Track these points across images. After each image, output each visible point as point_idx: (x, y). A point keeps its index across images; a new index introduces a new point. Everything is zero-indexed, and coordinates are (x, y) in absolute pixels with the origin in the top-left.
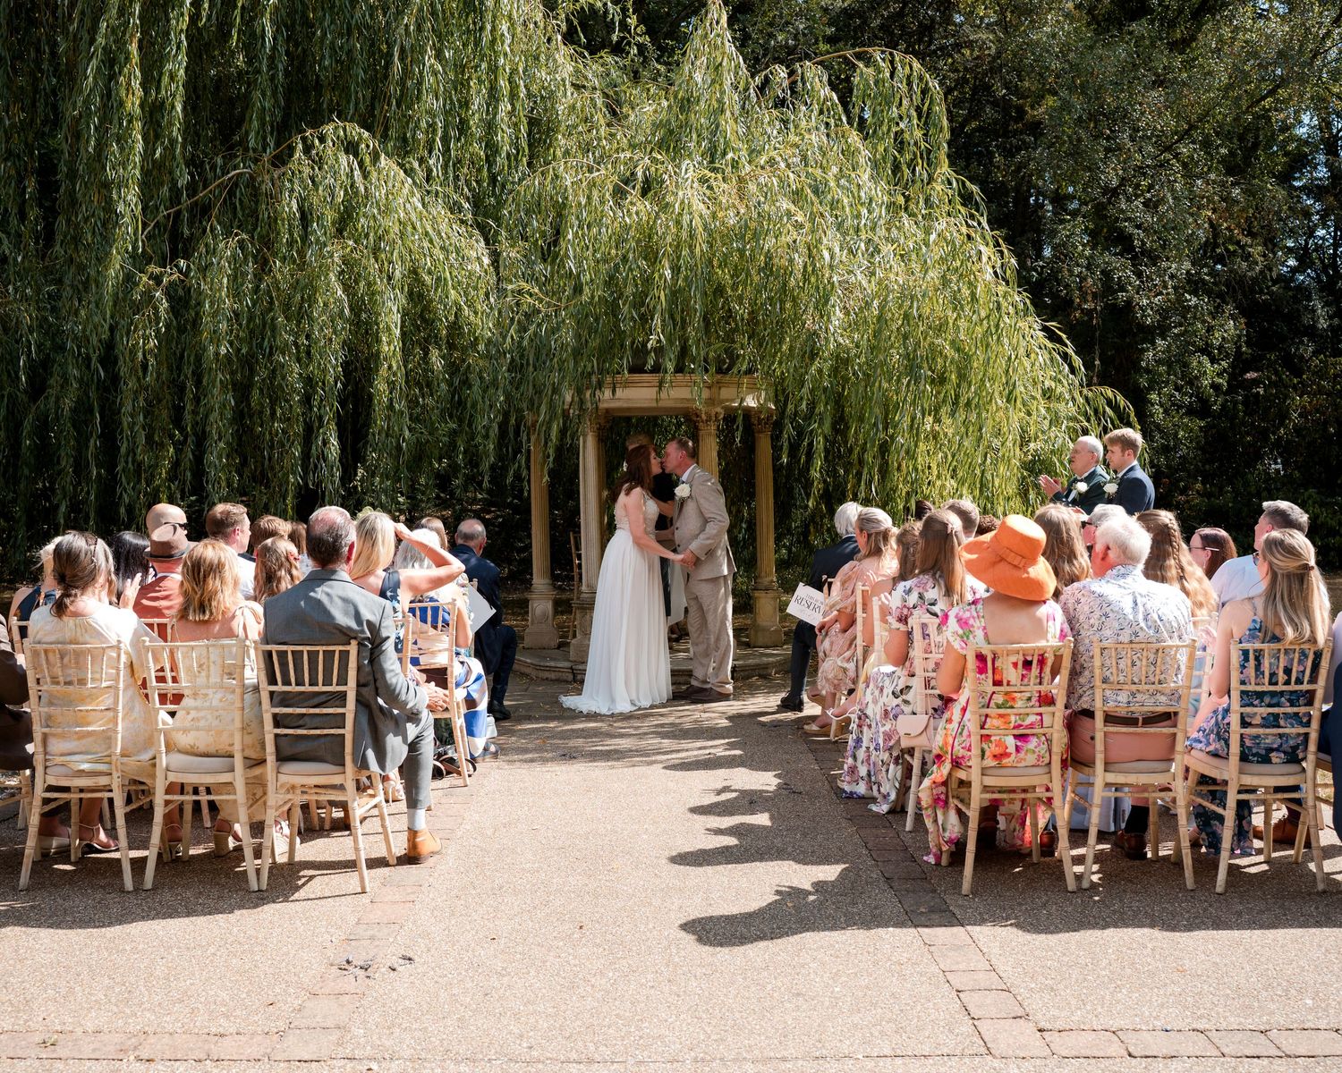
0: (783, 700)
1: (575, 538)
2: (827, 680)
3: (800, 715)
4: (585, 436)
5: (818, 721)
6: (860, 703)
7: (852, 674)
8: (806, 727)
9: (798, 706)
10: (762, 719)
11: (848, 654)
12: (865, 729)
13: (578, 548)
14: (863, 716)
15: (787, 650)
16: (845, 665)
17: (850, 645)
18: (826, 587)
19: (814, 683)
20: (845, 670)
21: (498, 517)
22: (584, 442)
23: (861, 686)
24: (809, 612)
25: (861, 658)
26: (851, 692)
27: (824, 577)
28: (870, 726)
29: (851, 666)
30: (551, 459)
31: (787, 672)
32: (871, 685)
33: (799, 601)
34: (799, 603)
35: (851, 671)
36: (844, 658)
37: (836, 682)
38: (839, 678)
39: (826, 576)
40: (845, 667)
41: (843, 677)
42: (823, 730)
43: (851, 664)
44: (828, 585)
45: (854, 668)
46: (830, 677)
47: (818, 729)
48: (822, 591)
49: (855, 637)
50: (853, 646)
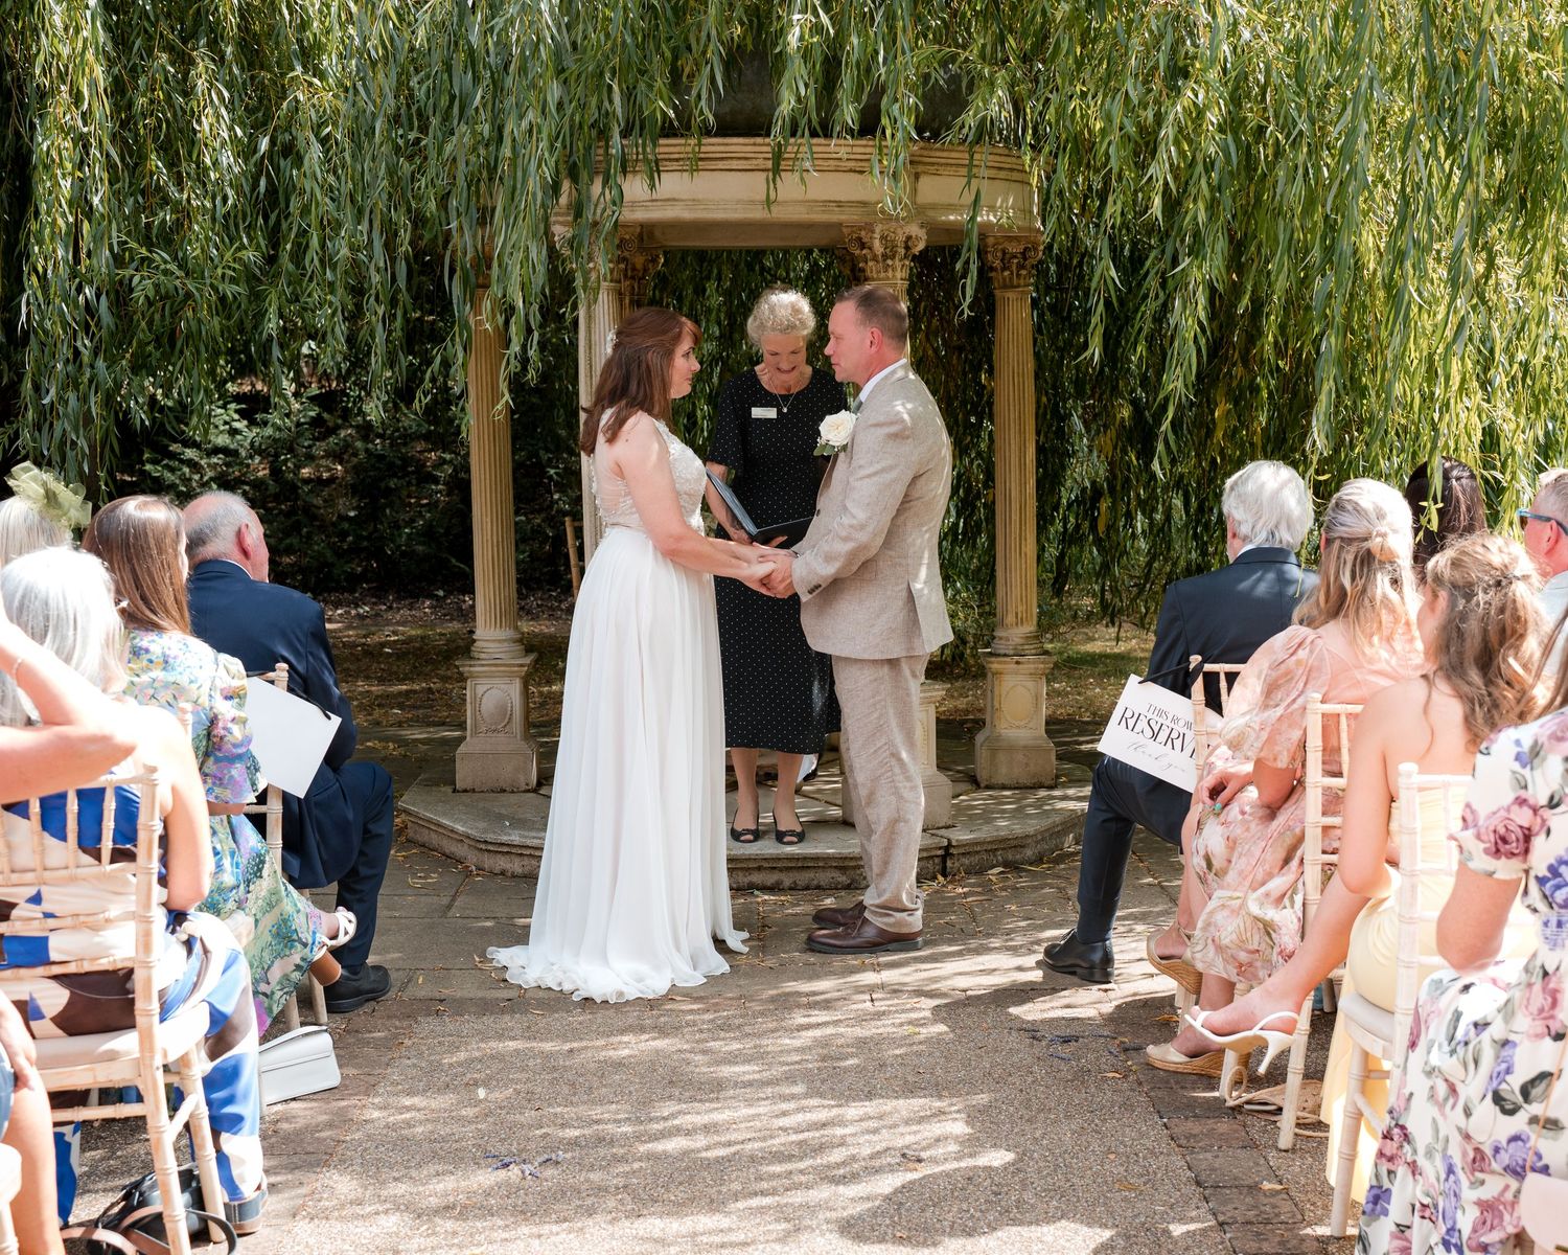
2: (1220, 949)
5: (1183, 1041)
8: (1150, 1051)
9: (1102, 968)
11: (1278, 883)
14: (1396, 1133)
16: (1271, 914)
18: (1198, 687)
20: (1268, 928)
22: (590, 305)
24: (1155, 748)
29: (1286, 919)
33: (1131, 723)
34: (1130, 726)
35: (1284, 931)
36: (1267, 895)
37: (1243, 956)
38: (1251, 947)
39: (1199, 658)
40: (1267, 918)
41: (1263, 947)
42: (1197, 1061)
43: (1288, 911)
44: (1211, 681)
45: (1295, 926)
46: (1226, 942)
47: (1184, 1059)
48: (1189, 695)
49: (1300, 841)
50: (1295, 862)
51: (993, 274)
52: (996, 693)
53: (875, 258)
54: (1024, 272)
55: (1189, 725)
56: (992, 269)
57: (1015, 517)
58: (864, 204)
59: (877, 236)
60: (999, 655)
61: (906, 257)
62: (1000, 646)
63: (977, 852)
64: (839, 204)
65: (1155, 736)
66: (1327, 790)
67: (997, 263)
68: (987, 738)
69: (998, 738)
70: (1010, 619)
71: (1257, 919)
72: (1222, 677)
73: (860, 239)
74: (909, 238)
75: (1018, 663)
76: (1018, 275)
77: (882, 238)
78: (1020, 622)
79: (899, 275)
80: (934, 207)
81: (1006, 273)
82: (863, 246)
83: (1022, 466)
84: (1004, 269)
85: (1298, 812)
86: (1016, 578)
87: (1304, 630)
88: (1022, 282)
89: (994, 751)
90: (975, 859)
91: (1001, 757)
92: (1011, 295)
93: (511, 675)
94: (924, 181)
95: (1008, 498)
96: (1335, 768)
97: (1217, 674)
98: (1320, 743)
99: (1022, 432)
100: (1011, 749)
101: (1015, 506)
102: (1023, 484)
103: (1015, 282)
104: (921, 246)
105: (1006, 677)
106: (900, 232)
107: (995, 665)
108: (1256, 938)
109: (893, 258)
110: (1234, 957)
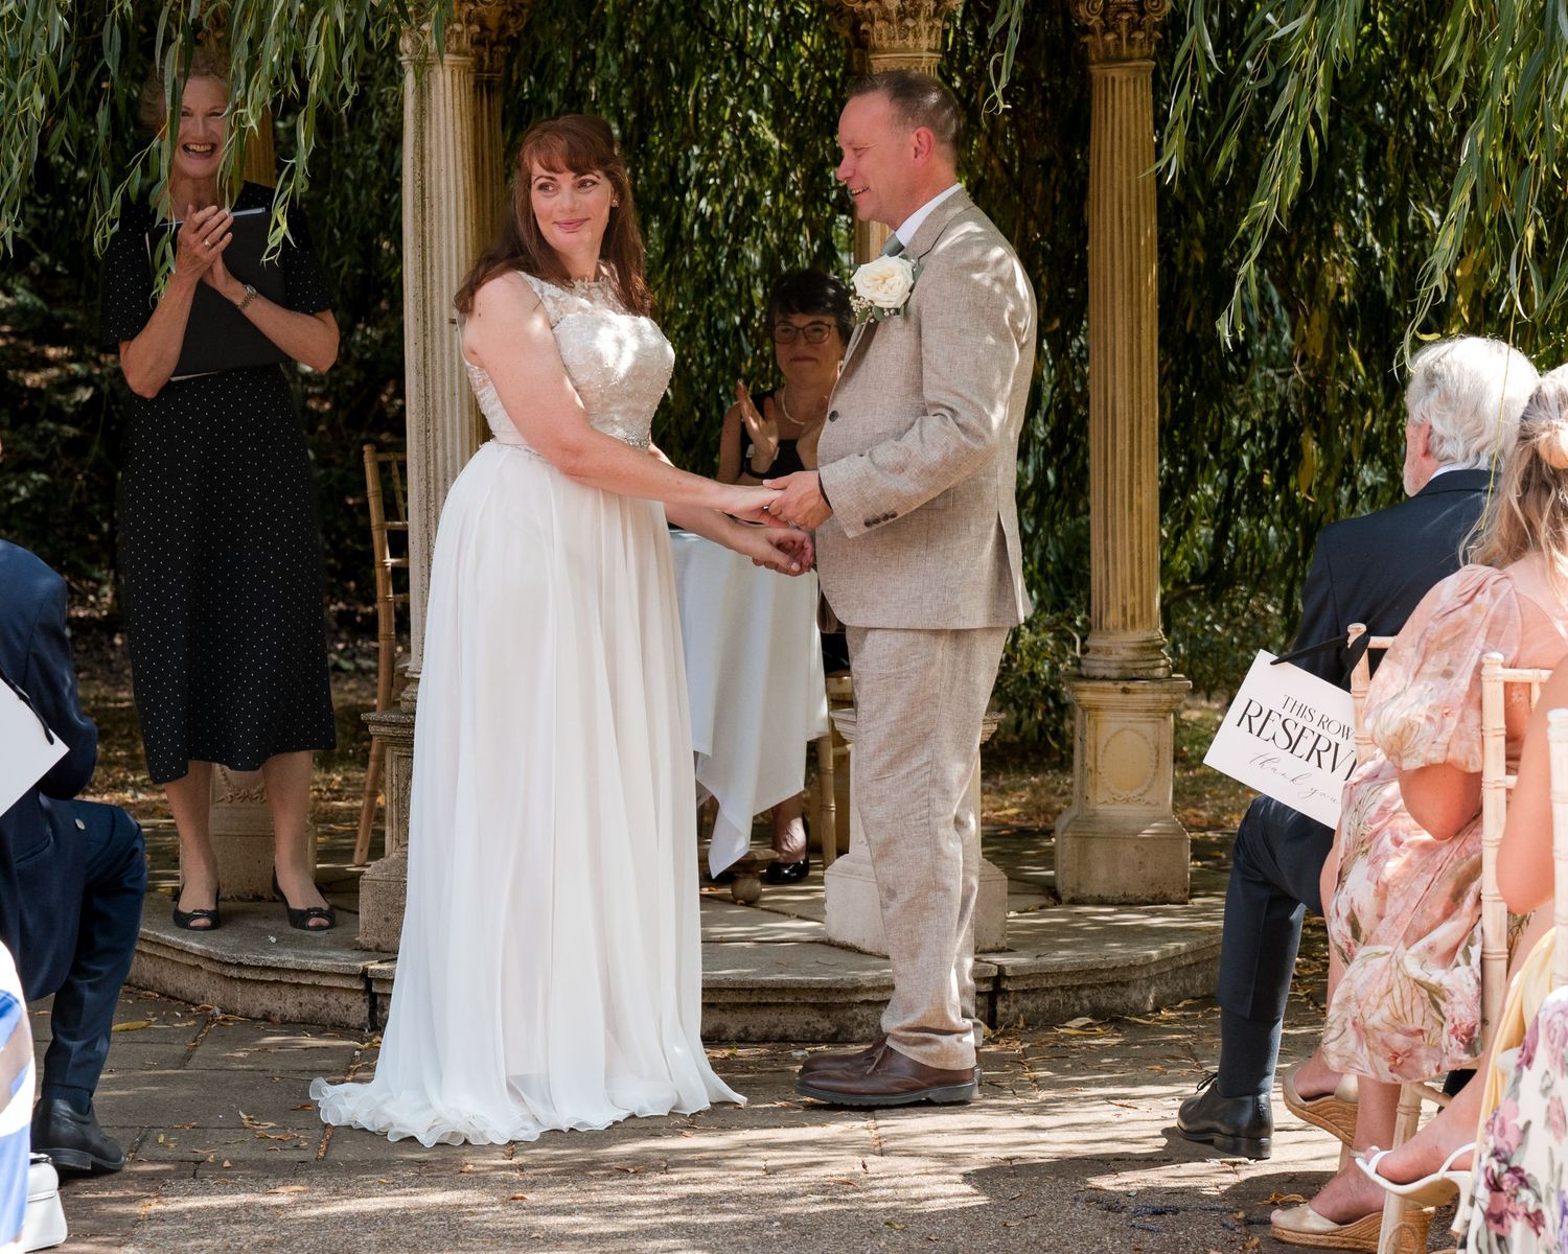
0: (1189, 1110)
1: (383, 468)
2: (1363, 1031)
3: (1253, 1169)
4: (423, 66)
5: (1329, 1198)
6: (1497, 1125)
7: (1462, 1010)
8: (1279, 1217)
9: (1252, 1137)
10: (1106, 1183)
11: (1446, 933)
12: (1517, 1229)
13: (394, 506)
14: (1507, 1179)
15: (1208, 916)
16: (1437, 976)
18: (1359, 670)
19: (1312, 1044)
20: (1435, 996)
21: (74, 382)
22: (422, 92)
23: (1499, 1058)
24: (1292, 764)
25: (1498, 947)
26: (1458, 1080)
27: (1356, 630)
28: (1535, 1220)
29: (1459, 980)
30: (301, 159)
31: (1207, 1001)
32: (1542, 1056)
33: (1257, 723)
34: (1256, 730)
35: (1458, 997)
36: (1431, 948)
37: (1399, 1041)
38: (1411, 1027)
39: (1363, 628)
40: (1433, 981)
41: (1427, 1024)
42: (1351, 1229)
43: (1463, 970)
45: (1472, 989)
46: (1374, 1020)
47: (1329, 1225)
48: (1346, 686)
49: (1476, 869)
50: (1469, 901)
51: (1087, 39)
52: (1090, 742)
53: (886, 16)
54: (1139, 35)
55: (1345, 732)
56: (1086, 30)
57: (1123, 445)
60: (1094, 678)
61: (937, 14)
62: (1096, 665)
63: (1048, 990)
65: (1292, 746)
67: (1095, 21)
68: (1074, 819)
69: (1092, 819)
70: (1113, 617)
71: (1417, 982)
75: (1125, 691)
76: (1130, 41)
78: (1130, 622)
79: (924, 43)
81: (1110, 37)
83: (1135, 360)
84: (1107, 29)
86: (1122, 548)
87: (1482, 571)
88: (1136, 51)
89: (1084, 840)
90: (1045, 1002)
91: (1098, 850)
92: (1117, 73)
95: (1110, 416)
98: (1501, 724)
99: (1135, 303)
100: (1117, 835)
101: (1122, 428)
102: (1135, 391)
103: (1125, 52)
105: (1104, 715)
107: (1087, 695)
108: (1419, 1012)
109: (915, 15)
110: (1385, 1043)
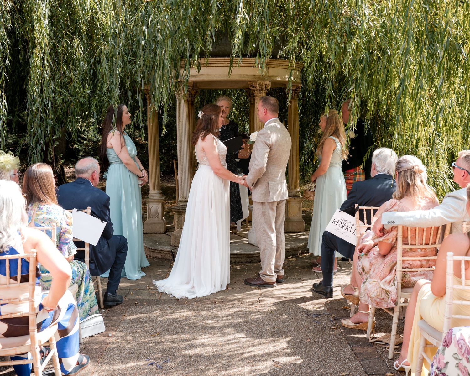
5: (354, 319)
7: (394, 296)
8: (343, 322)
9: (330, 294)
11: (389, 278)
17: (391, 270)
20: (387, 292)
22: (180, 104)
24: (343, 230)
27: (356, 205)
29: (393, 289)
33: (336, 223)
35: (393, 293)
36: (386, 281)
37: (378, 300)
38: (381, 298)
39: (358, 205)
40: (386, 289)
41: (385, 297)
42: (358, 325)
43: (393, 287)
44: (361, 211)
46: (373, 296)
48: (354, 216)
49: (396, 264)
50: (393, 271)
53: (257, 90)
54: (296, 94)
55: (353, 225)
58: (254, 75)
59: (258, 84)
61: (265, 90)
64: (247, 76)
65: (343, 227)
66: (404, 249)
71: (383, 289)
72: (365, 210)
73: (253, 85)
74: (266, 85)
77: (259, 85)
80: (273, 76)
82: (254, 87)
85: (395, 256)
87: (395, 200)
93: (159, 202)
94: (271, 70)
96: (407, 243)
97: (363, 210)
104: (270, 87)
106: (264, 83)
108: (383, 295)
109: (262, 90)
110: (375, 300)
